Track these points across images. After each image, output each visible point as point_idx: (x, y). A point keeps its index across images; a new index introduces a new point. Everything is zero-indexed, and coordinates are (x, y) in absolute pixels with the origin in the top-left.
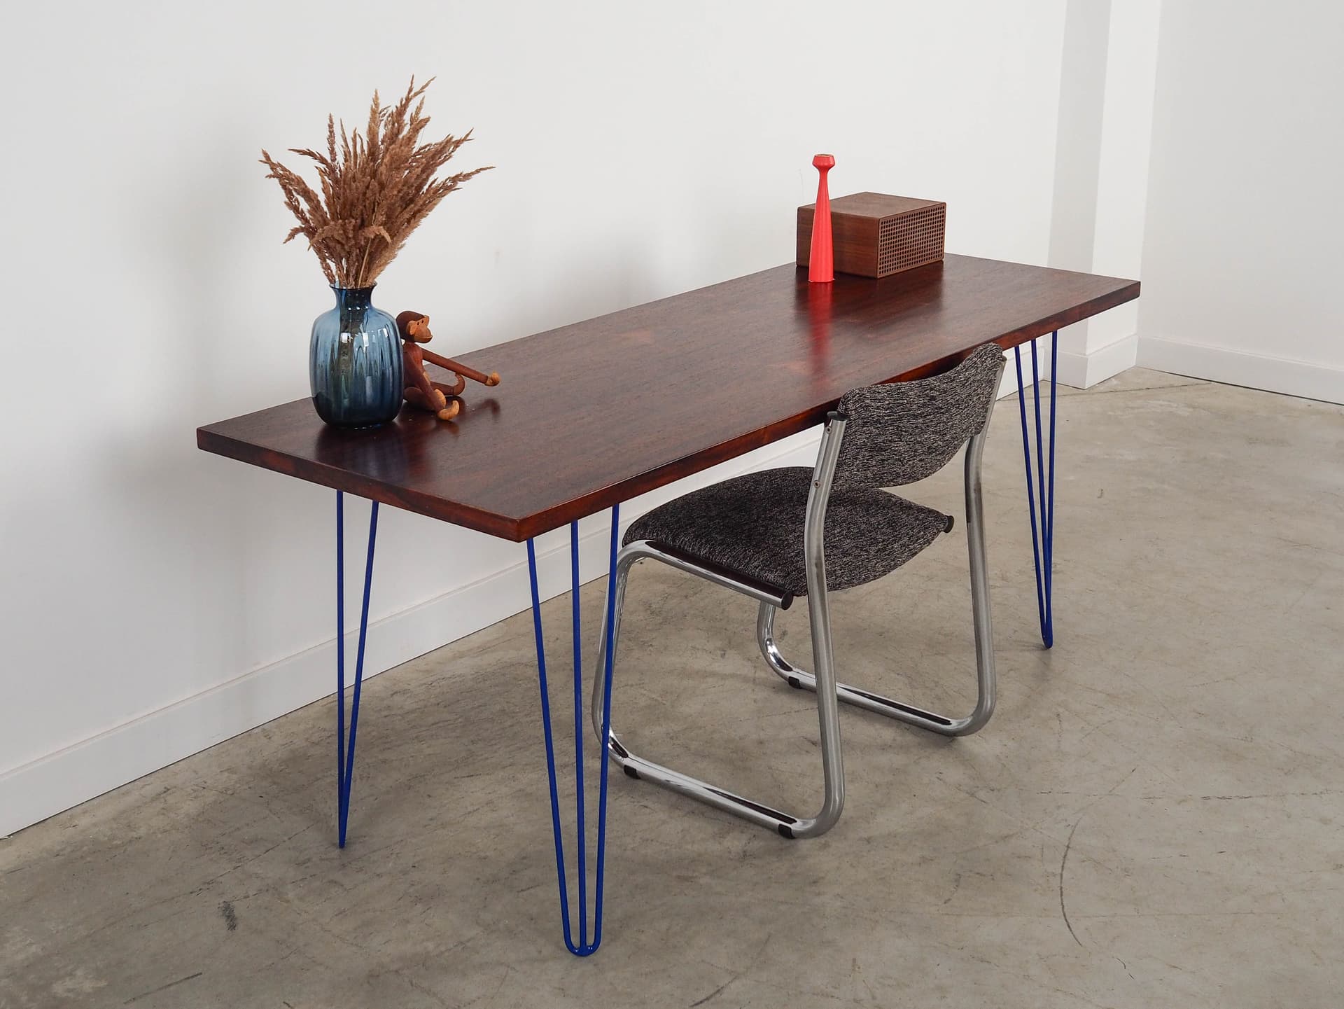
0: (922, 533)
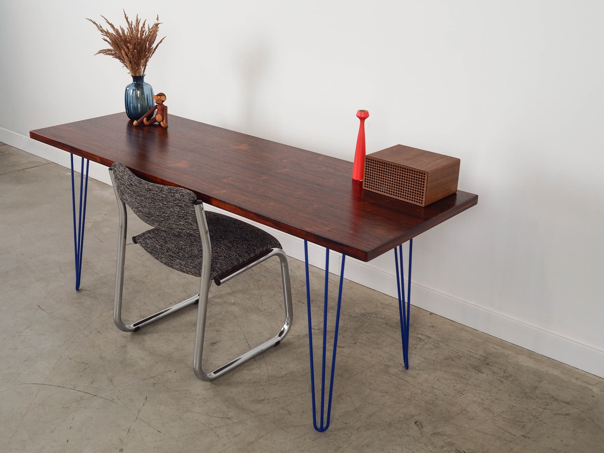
0: (192, 267)
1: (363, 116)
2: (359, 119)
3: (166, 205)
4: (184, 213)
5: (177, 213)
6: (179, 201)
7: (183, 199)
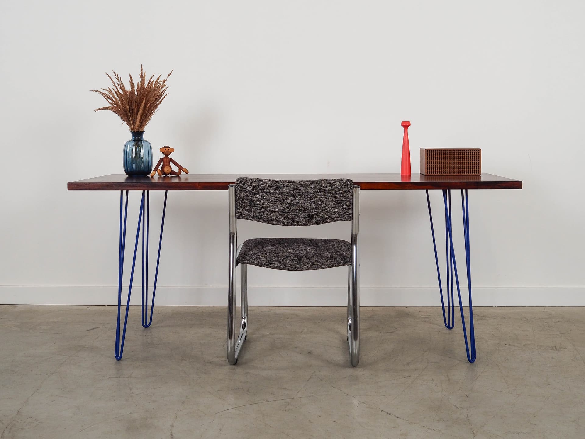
1: (406, 125)
2: (403, 128)
3: (324, 196)
4: (343, 199)
5: (335, 201)
6: (339, 188)
7: (343, 186)
